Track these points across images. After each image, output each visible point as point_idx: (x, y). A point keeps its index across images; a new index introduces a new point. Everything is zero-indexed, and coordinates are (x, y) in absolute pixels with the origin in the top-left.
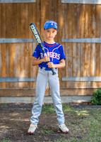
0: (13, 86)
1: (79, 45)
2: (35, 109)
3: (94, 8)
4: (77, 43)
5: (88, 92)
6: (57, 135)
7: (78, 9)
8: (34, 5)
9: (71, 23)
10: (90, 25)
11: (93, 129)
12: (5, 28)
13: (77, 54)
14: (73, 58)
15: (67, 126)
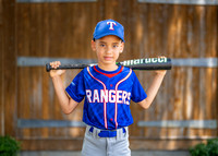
0: (60, 134)
3: (191, 11)
8: (94, 6)
9: (153, 35)
10: (184, 38)
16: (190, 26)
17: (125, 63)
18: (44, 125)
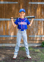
0: (8, 39)
1: (36, 22)
2: (16, 48)
3: (43, 6)
4: (35, 21)
5: (40, 42)
6: (26, 60)
7: (36, 6)
8: (17, 5)
9: (33, 12)
10: (41, 13)
11: (42, 57)
12: (5, 14)
13: (35, 26)
14: (33, 27)
15: (31, 56)
16: (42, 10)
17: (26, 17)
18: (4, 36)
